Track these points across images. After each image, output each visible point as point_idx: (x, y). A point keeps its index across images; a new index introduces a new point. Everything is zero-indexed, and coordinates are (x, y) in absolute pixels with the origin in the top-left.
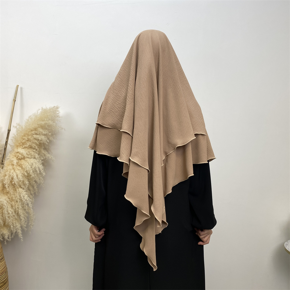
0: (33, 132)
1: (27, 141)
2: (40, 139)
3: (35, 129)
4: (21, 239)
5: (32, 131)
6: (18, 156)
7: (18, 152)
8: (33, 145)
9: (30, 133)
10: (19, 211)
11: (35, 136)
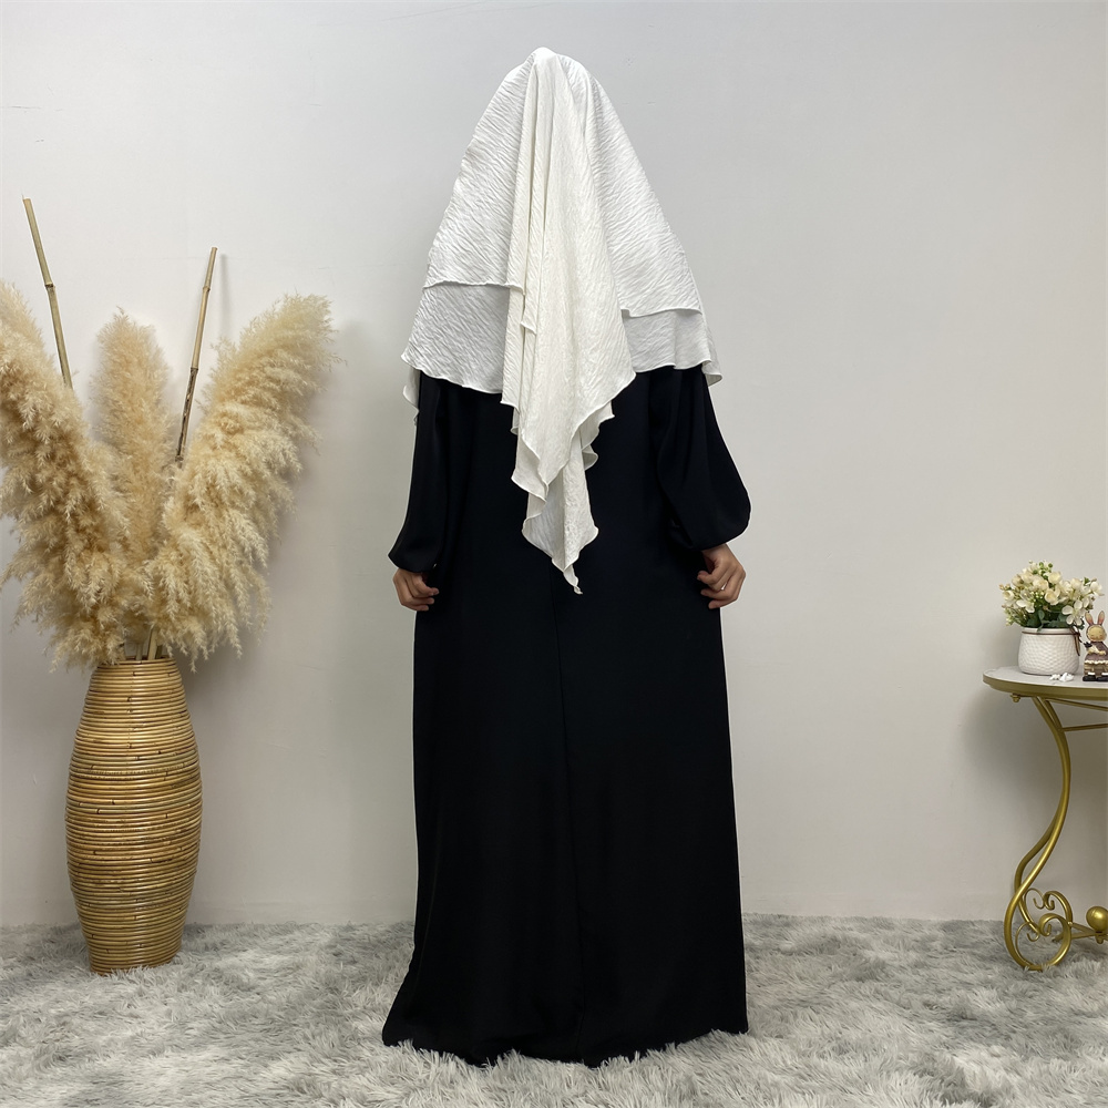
0: (265, 360)
1: (250, 383)
2: (282, 377)
3: (270, 353)
4: (236, 648)
5: (260, 356)
6: (226, 424)
7: (224, 415)
8: (266, 396)
9: (256, 364)
10: (232, 571)
11: (268, 370)
